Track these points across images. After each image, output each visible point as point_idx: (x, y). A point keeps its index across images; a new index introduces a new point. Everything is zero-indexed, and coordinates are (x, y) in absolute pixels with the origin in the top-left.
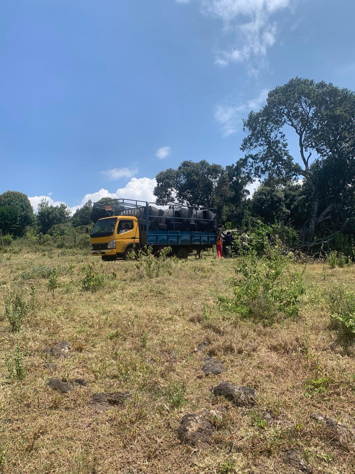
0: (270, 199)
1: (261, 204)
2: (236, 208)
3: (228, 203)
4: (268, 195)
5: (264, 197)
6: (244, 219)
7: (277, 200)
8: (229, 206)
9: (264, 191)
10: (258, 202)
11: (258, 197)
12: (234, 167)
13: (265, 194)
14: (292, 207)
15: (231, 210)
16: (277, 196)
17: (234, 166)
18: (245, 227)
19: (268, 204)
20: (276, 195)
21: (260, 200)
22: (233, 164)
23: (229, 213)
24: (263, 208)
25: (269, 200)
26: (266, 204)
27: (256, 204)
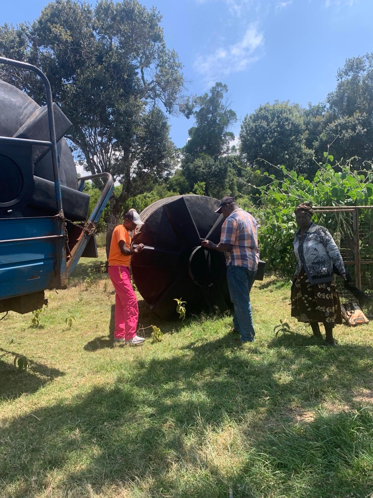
0: (277, 127)
1: (258, 139)
2: (215, 161)
3: (202, 154)
4: (272, 121)
5: (264, 124)
6: (227, 178)
7: (291, 128)
8: (203, 159)
9: (263, 112)
10: (253, 135)
11: (252, 125)
12: (208, 98)
13: (265, 118)
14: (316, 144)
15: (206, 164)
16: (290, 120)
17: (207, 96)
18: (229, 191)
19: (272, 137)
20: (287, 119)
21: (256, 131)
22: (206, 94)
23: (203, 169)
24: (264, 145)
25: (274, 129)
26: (270, 138)
27: (248, 140)
